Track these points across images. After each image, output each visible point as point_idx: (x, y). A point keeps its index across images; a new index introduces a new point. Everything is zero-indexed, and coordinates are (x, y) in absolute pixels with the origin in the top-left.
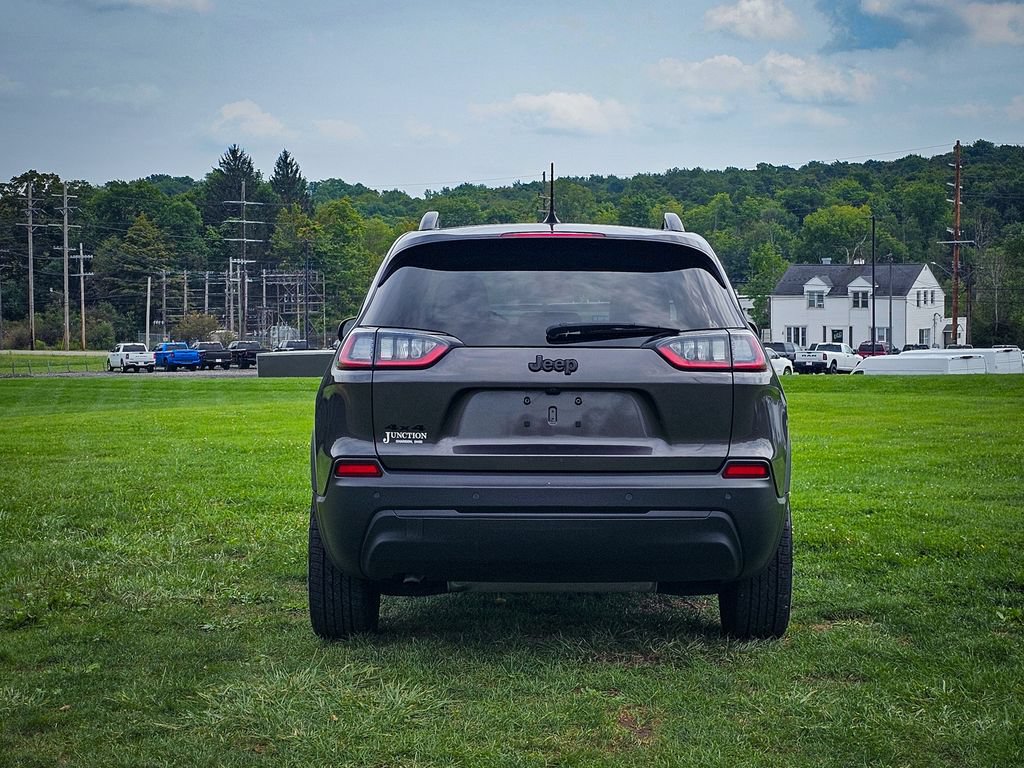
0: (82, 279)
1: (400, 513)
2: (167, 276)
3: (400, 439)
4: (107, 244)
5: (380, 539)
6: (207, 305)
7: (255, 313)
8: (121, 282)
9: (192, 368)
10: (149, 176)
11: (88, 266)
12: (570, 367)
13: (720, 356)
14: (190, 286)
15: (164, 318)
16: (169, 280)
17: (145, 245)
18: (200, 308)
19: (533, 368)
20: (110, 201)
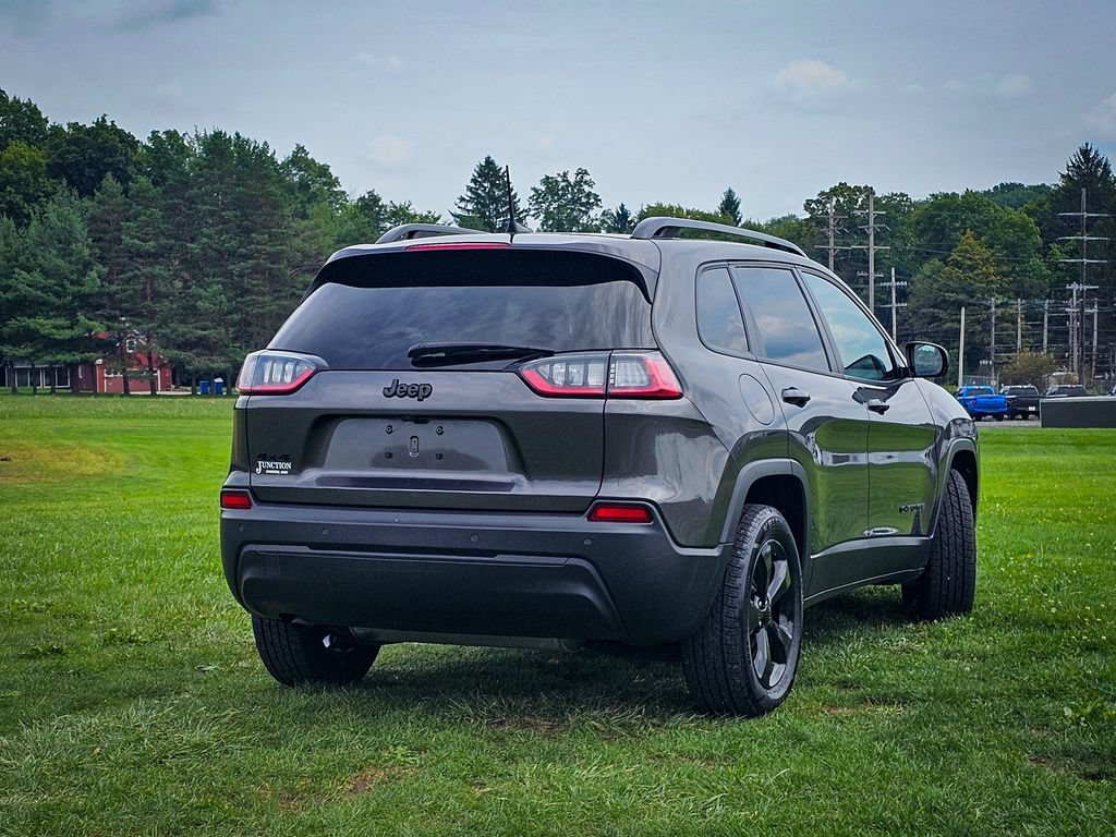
0: (894, 311)
2: (997, 306)
3: (269, 469)
4: (926, 269)
6: (1045, 341)
7: (1106, 350)
8: (942, 314)
9: (998, 417)
10: (998, 184)
11: (903, 295)
12: (423, 392)
13: (595, 381)
14: (1027, 318)
15: (993, 358)
16: (1000, 311)
17: (971, 268)
18: (1037, 347)
19: (389, 393)
20: (932, 217)
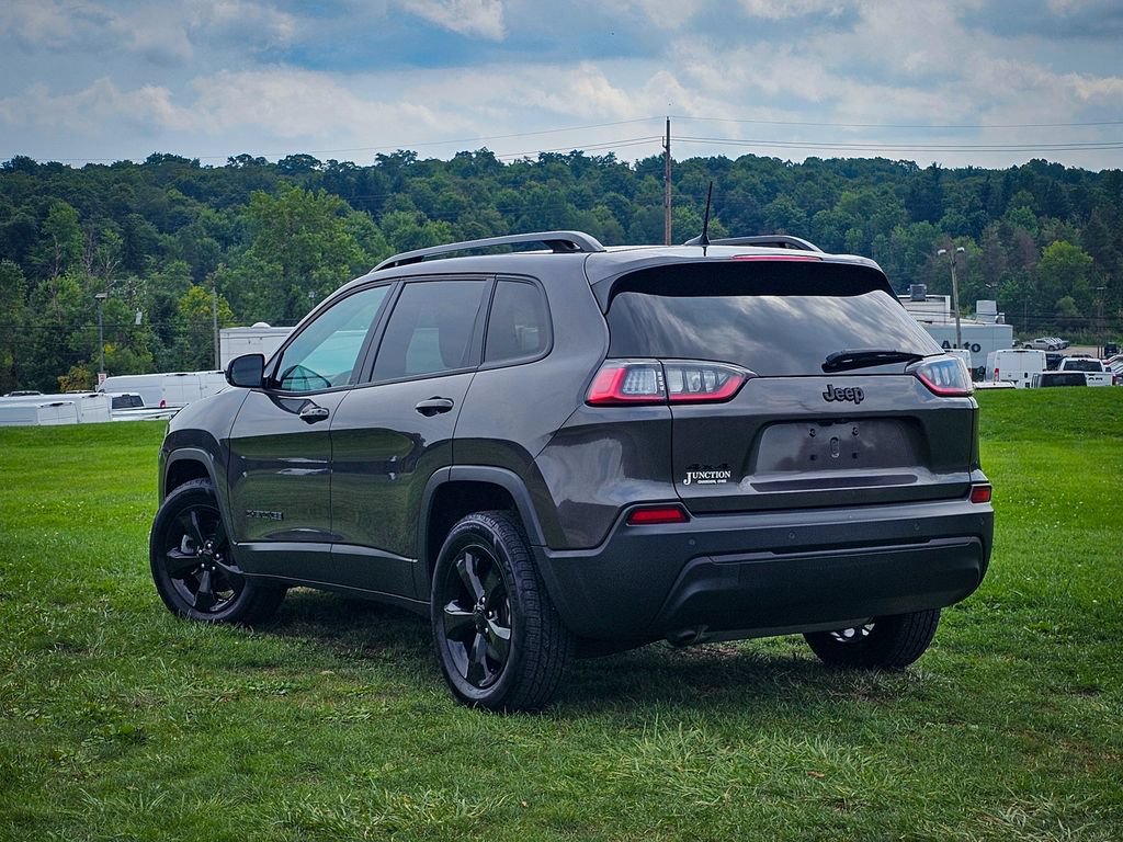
1: (716, 559)
3: (702, 479)
5: (693, 590)
19: (828, 398)
